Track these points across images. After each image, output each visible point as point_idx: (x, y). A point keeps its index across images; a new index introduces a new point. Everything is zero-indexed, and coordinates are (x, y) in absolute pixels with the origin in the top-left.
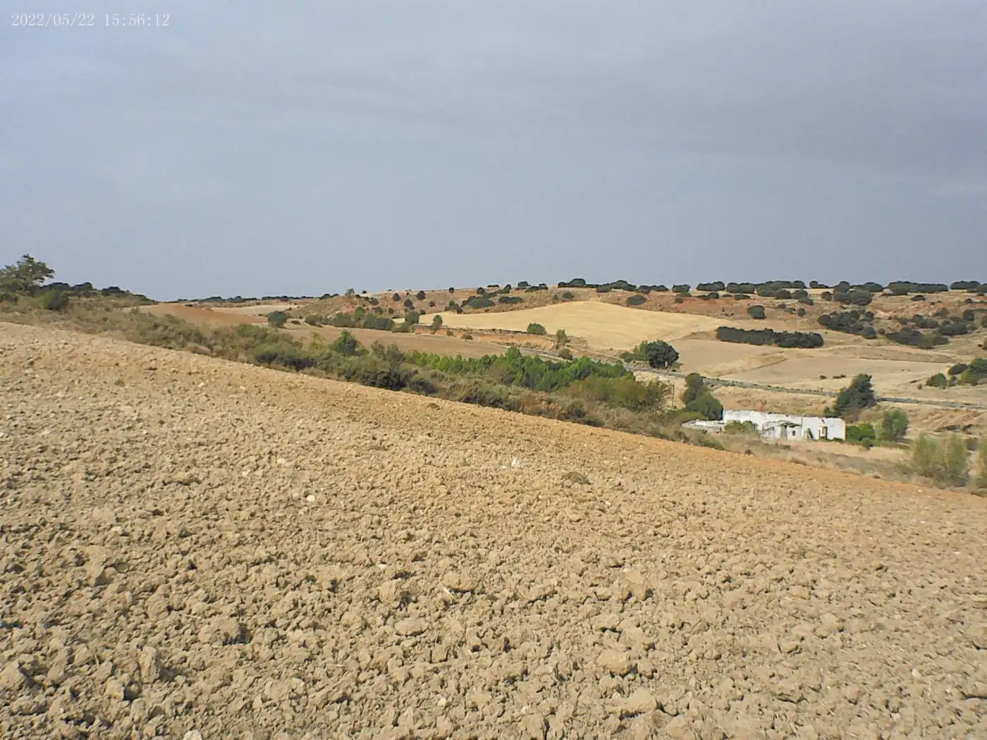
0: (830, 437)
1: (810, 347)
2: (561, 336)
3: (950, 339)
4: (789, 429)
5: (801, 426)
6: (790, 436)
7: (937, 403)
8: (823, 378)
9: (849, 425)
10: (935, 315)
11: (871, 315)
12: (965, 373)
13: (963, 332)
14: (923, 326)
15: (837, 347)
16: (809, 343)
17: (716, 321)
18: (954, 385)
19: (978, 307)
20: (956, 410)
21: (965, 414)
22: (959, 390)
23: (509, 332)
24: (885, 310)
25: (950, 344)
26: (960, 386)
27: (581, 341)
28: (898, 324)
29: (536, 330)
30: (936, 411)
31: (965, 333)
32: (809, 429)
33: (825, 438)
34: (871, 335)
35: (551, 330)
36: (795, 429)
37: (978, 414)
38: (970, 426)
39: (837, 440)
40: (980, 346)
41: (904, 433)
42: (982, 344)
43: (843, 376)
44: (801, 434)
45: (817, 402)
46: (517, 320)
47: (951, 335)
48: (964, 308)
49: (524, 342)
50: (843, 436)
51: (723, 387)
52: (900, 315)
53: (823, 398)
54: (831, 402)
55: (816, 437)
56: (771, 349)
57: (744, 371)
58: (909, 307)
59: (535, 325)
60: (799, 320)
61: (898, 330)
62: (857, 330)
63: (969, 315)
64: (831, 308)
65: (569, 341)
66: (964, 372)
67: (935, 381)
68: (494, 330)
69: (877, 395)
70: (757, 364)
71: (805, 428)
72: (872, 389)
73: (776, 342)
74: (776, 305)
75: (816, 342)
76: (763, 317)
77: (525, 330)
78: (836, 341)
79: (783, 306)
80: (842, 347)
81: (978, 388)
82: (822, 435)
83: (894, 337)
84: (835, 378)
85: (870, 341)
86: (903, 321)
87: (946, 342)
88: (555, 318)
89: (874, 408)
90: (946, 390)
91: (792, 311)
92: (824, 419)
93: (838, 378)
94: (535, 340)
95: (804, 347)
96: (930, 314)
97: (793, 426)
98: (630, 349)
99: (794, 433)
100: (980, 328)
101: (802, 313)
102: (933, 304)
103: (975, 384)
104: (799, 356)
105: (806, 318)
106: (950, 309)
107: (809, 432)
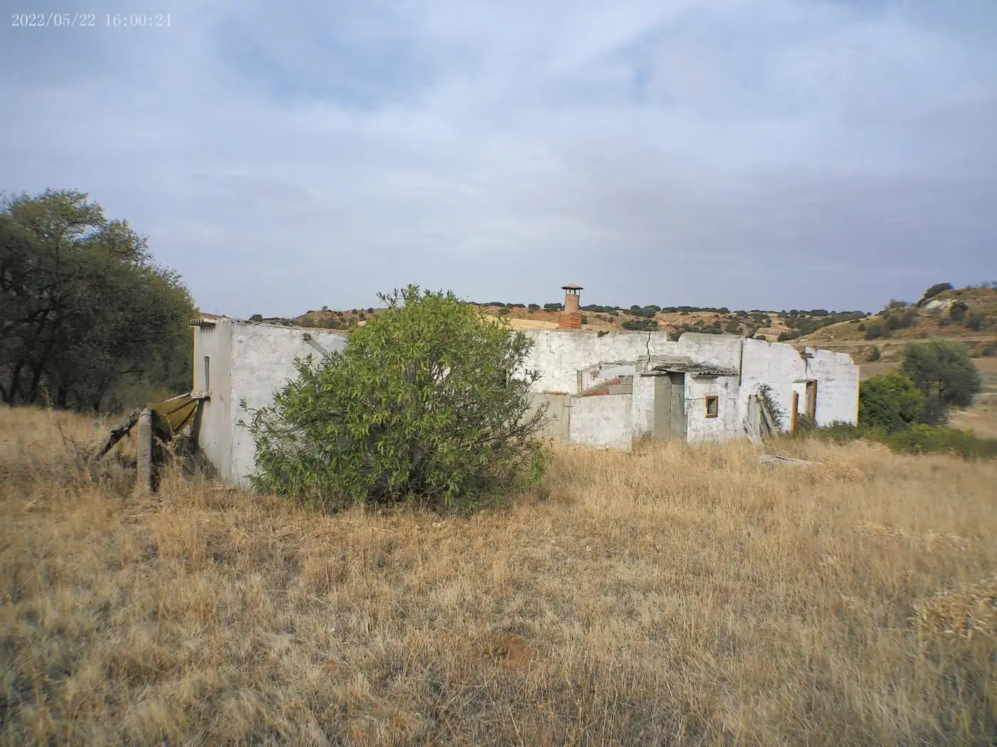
0: (824, 418)
4: (695, 389)
5: (736, 374)
6: (697, 414)
10: (695, 324)
11: (655, 323)
14: (689, 330)
17: (556, 324)
19: (722, 320)
24: (664, 321)
28: (673, 329)
32: (765, 390)
33: (812, 426)
36: (717, 387)
39: (839, 429)
48: (714, 320)
52: (674, 324)
58: (679, 319)
60: (610, 324)
61: (673, 332)
63: (717, 325)
64: (630, 317)
71: (749, 388)
74: (595, 315)
76: (586, 323)
79: (599, 316)
83: (671, 336)
86: (676, 327)
91: (605, 319)
96: (693, 323)
97: (708, 374)
99: (711, 401)
100: (724, 332)
101: (611, 321)
102: (694, 317)
105: (614, 324)
106: (704, 320)
107: (764, 400)
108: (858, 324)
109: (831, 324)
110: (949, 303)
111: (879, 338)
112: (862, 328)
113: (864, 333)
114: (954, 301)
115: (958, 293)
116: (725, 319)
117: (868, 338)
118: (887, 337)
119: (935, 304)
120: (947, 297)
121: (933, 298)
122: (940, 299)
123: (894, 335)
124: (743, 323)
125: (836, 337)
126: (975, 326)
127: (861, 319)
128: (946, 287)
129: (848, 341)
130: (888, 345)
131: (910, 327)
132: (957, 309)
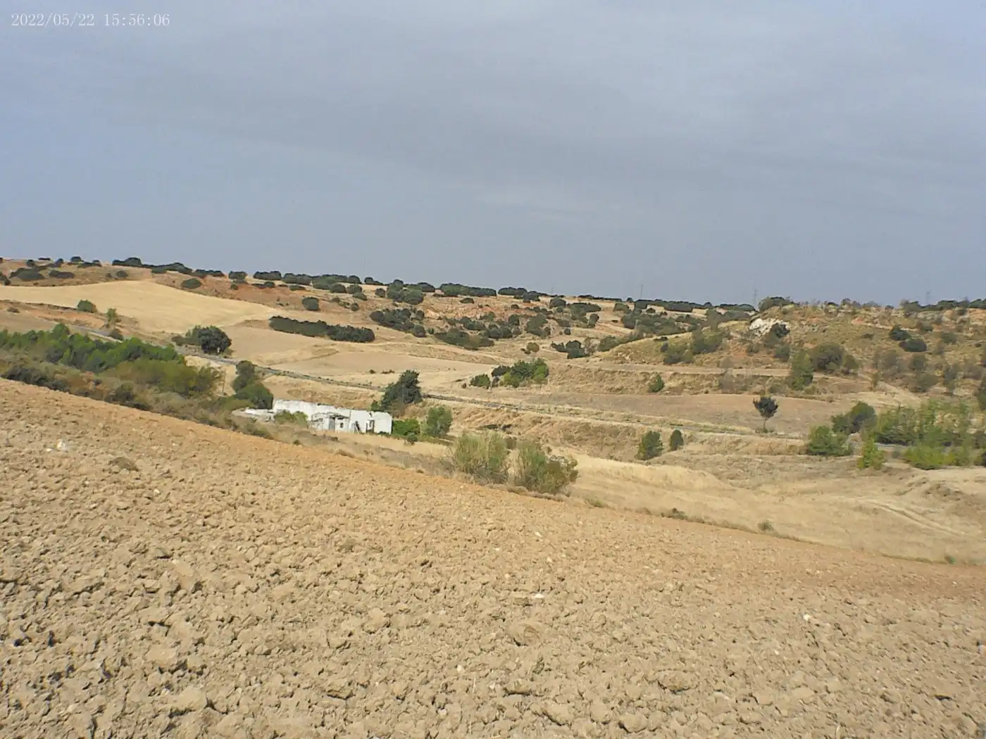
0: (377, 430)
1: (362, 342)
2: (112, 315)
3: (496, 342)
4: (338, 421)
6: (338, 427)
7: (481, 403)
8: (372, 372)
9: (396, 419)
10: (482, 318)
11: (422, 314)
12: (508, 374)
13: (508, 335)
14: (471, 328)
15: (389, 343)
16: (361, 339)
17: (272, 310)
18: (497, 386)
19: (523, 313)
20: (497, 410)
21: (506, 414)
22: (502, 390)
23: (58, 307)
24: (436, 311)
25: (495, 347)
26: (503, 388)
27: (134, 321)
28: (446, 324)
29: (86, 307)
30: (478, 410)
31: (511, 337)
33: (371, 432)
34: (420, 333)
35: (103, 308)
36: (343, 421)
37: (518, 415)
38: (509, 426)
39: (381, 433)
40: (523, 350)
41: (447, 429)
42: (525, 348)
43: (391, 372)
44: (349, 426)
45: (366, 395)
46: (68, 295)
47: (497, 338)
48: (511, 313)
49: (74, 319)
50: (388, 430)
51: (274, 377)
52: (450, 316)
53: (372, 392)
54: (379, 396)
55: (364, 431)
56: (324, 342)
57: (296, 361)
58: (458, 309)
59: (86, 302)
60: (352, 314)
61: (447, 330)
62: (407, 328)
63: (515, 320)
64: (384, 304)
65: (118, 321)
66: (506, 375)
67: (479, 381)
68: (42, 304)
69: (423, 392)
70: (308, 355)
72: (418, 385)
73: (329, 335)
74: (331, 298)
75: (368, 337)
76: (316, 309)
77: (75, 306)
78: (387, 337)
79: (337, 300)
80: (393, 343)
81: (519, 390)
82: (369, 428)
83: (442, 337)
84: (384, 373)
85: (419, 340)
86: (452, 322)
87: (492, 344)
88: (106, 296)
89: (421, 404)
90: (489, 390)
91: (345, 305)
92: (372, 412)
93: (386, 373)
94: (85, 317)
95: (355, 341)
96: (478, 316)
97: (341, 418)
98: (182, 333)
99: (342, 424)
100: (524, 333)
101: (355, 308)
102: (481, 307)
103: (516, 386)
104: (352, 350)
105: (359, 313)
106: (497, 313)
107: (357, 425)
109: (638, 339)
110: (770, 325)
113: (664, 355)
114: (777, 322)
116: (528, 313)
119: (758, 323)
120: (774, 316)
121: (761, 315)
122: (767, 317)
123: (698, 361)
124: (554, 319)
125: (631, 359)
126: (784, 355)
128: (779, 301)
129: (639, 365)
130: (675, 374)
131: (717, 353)
132: (779, 331)
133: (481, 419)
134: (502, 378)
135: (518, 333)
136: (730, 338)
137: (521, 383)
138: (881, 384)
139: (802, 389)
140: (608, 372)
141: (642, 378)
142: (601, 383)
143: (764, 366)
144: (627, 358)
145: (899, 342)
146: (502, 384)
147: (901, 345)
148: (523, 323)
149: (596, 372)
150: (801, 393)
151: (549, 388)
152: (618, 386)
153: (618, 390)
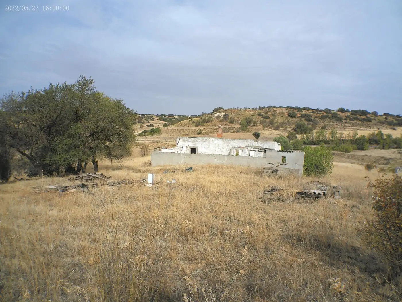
12: (148, 133)
22: (148, 137)
30: (151, 143)
67: (140, 135)
100: (138, 123)
103: (152, 135)
108: (192, 121)
109: (182, 121)
110: (223, 114)
111: (200, 126)
112: (193, 122)
113: (195, 124)
114: (224, 113)
115: (226, 111)
117: (196, 126)
118: (203, 126)
119: (218, 114)
120: (221, 112)
121: (217, 112)
122: (219, 112)
123: (205, 125)
125: (185, 126)
126: (232, 122)
127: (193, 119)
128: (221, 108)
129: (189, 127)
130: (204, 129)
131: (210, 122)
132: (226, 116)
133: (153, 146)
134: (146, 134)
135: (136, 123)
136: (213, 118)
137: (154, 134)
138: (266, 128)
139: (245, 131)
140: (182, 130)
141: (194, 131)
142: (180, 133)
143: (227, 125)
144: (183, 125)
145: (261, 117)
146: (147, 135)
147: (262, 118)
148: (137, 121)
149: (177, 130)
150: (246, 132)
151: (163, 135)
152: (187, 133)
153: (188, 134)
